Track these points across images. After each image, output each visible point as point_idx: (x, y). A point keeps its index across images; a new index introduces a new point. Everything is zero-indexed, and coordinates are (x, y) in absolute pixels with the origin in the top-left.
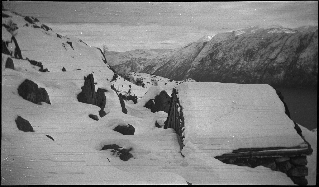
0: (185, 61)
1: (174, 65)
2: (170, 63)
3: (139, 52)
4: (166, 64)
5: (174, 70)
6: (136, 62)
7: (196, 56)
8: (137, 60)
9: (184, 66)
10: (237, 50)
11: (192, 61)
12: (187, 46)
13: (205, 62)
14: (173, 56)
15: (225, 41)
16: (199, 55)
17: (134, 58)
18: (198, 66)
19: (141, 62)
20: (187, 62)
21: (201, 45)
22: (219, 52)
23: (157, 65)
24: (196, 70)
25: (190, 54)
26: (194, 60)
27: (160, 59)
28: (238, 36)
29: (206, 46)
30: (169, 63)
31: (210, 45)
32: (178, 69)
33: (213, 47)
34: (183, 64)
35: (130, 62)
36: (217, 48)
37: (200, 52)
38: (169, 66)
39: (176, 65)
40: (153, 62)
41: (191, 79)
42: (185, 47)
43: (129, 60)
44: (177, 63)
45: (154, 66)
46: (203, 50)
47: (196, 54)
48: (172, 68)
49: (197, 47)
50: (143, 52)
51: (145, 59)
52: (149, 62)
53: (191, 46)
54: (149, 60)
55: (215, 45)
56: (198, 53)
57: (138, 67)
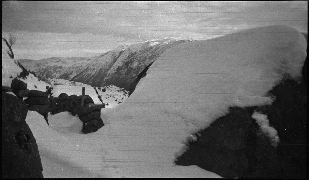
0: (101, 69)
1: (90, 73)
2: (87, 71)
3: (54, 60)
4: (82, 73)
5: (90, 78)
6: (52, 70)
7: (112, 65)
8: (52, 68)
9: (100, 74)
10: (151, 60)
11: (108, 70)
12: (104, 55)
13: (121, 71)
14: (89, 64)
15: (140, 51)
16: (115, 64)
17: (49, 66)
18: (114, 74)
19: (57, 70)
20: (103, 71)
21: (117, 54)
22: (134, 61)
23: (73, 73)
24: (112, 77)
25: (107, 63)
26: (110, 68)
27: (76, 67)
28: (152, 46)
29: (122, 55)
30: (85, 71)
31: (125, 54)
32: (95, 77)
33: (128, 56)
34: (99, 72)
35: (46, 70)
36: (132, 57)
37: (116, 61)
38: (85, 74)
39: (93, 73)
40: (69, 70)
41: (113, 85)
42: (101, 56)
43: (44, 68)
44: (94, 72)
45: (71, 74)
46: (119, 59)
47: (112, 63)
48: (88, 76)
49: (113, 56)
50: (58, 59)
51: (61, 67)
52: (65, 70)
53: (107, 55)
54: (65, 68)
55: (131, 55)
56: (115, 62)
57: (53, 75)
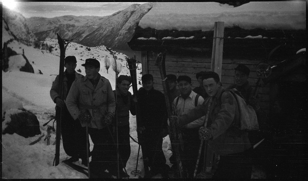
0: (113, 28)
1: (102, 32)
2: (99, 30)
3: (67, 19)
4: (94, 32)
5: (102, 37)
6: (65, 29)
7: (124, 25)
8: (65, 26)
9: (112, 33)
11: (120, 30)
12: (116, 14)
13: (132, 31)
14: (101, 24)
16: (127, 23)
17: (62, 24)
18: (125, 34)
19: (70, 29)
20: (115, 30)
21: (129, 14)
23: (85, 32)
24: (124, 37)
25: (118, 22)
26: (122, 27)
27: (88, 26)
29: (133, 15)
30: (98, 30)
31: (137, 14)
32: (107, 36)
34: (111, 32)
35: (58, 29)
37: (128, 20)
38: (97, 34)
39: (105, 33)
40: (82, 29)
42: (113, 15)
43: (57, 26)
44: (106, 31)
45: (83, 33)
46: (131, 19)
47: (124, 22)
48: (100, 36)
49: (125, 15)
50: (71, 18)
51: (73, 26)
52: (77, 29)
53: (119, 14)
54: (78, 27)
55: (142, 14)
56: (126, 22)
57: (66, 33)
